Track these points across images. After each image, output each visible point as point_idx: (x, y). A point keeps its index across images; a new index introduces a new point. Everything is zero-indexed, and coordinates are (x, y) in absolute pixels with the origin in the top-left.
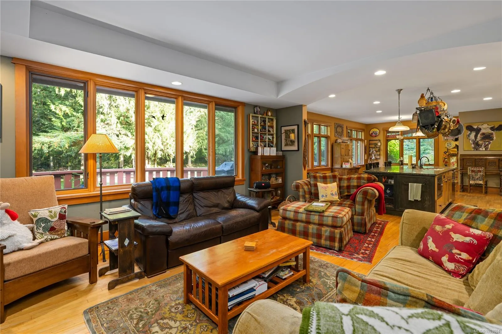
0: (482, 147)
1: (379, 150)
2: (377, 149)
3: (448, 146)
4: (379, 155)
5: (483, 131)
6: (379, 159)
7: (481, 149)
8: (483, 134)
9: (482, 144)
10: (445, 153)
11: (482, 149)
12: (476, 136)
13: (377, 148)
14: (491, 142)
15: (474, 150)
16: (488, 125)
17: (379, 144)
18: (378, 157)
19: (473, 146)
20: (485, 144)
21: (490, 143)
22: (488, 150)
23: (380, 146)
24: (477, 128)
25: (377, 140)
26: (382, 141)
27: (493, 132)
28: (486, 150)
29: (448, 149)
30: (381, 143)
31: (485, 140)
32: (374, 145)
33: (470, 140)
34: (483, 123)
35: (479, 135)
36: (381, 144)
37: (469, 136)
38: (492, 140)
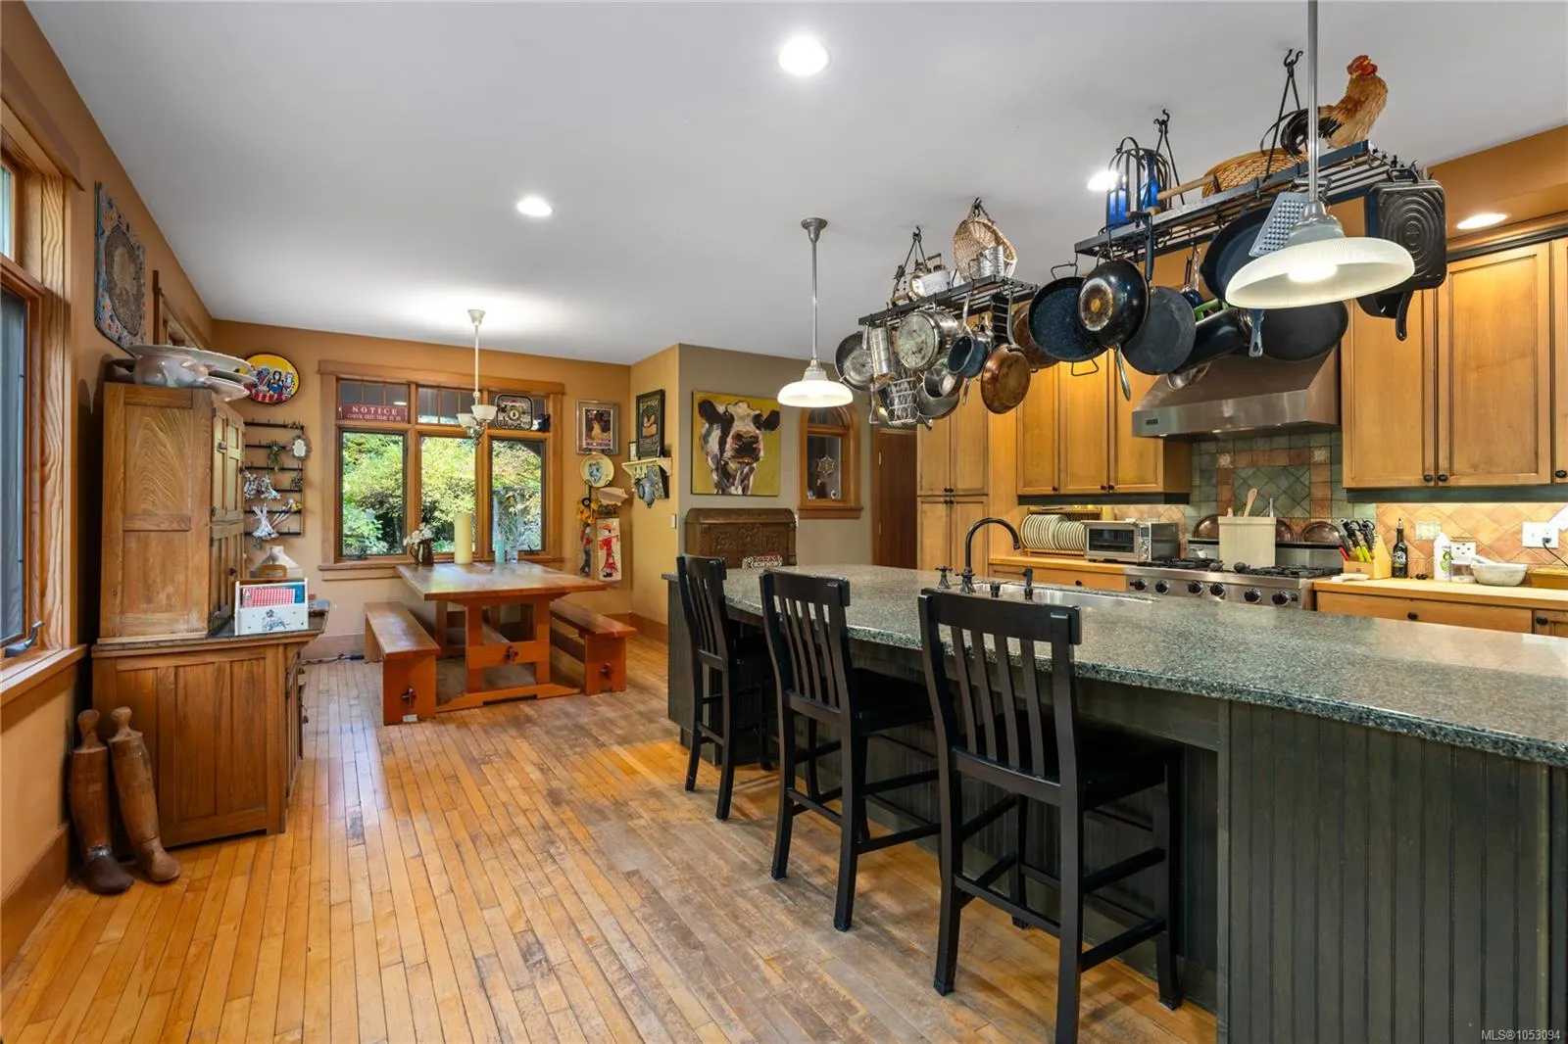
0: (737, 482)
1: (298, 487)
2: (286, 480)
3: (591, 474)
4: (299, 512)
5: (738, 426)
6: (298, 534)
7: (733, 490)
8: (738, 437)
9: (736, 471)
10: (586, 502)
11: (736, 489)
12: (722, 443)
13: (282, 469)
14: (755, 465)
15: (717, 494)
16: (749, 407)
17: (299, 448)
18: (292, 524)
19: (715, 476)
20: (742, 473)
21: (752, 470)
22: (749, 493)
23: (303, 460)
24: (725, 413)
25: (284, 426)
26: (315, 434)
27: (758, 431)
28: (744, 494)
29: (590, 487)
30: (308, 446)
31: (742, 457)
32: (263, 452)
33: (707, 454)
34: (740, 398)
35: (729, 440)
36: (309, 451)
37: (705, 438)
38: (757, 459)
